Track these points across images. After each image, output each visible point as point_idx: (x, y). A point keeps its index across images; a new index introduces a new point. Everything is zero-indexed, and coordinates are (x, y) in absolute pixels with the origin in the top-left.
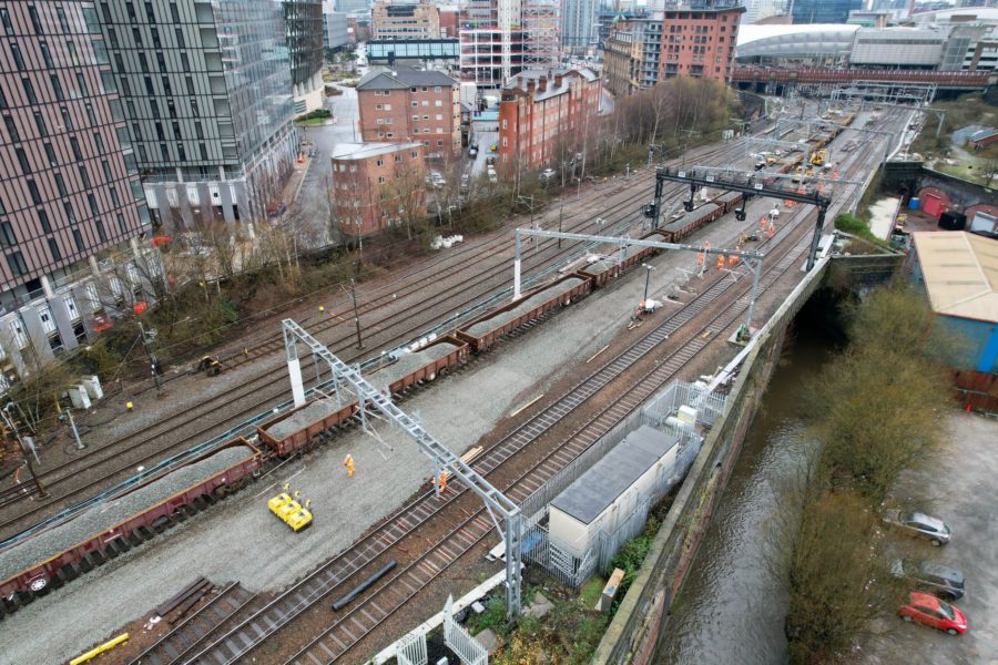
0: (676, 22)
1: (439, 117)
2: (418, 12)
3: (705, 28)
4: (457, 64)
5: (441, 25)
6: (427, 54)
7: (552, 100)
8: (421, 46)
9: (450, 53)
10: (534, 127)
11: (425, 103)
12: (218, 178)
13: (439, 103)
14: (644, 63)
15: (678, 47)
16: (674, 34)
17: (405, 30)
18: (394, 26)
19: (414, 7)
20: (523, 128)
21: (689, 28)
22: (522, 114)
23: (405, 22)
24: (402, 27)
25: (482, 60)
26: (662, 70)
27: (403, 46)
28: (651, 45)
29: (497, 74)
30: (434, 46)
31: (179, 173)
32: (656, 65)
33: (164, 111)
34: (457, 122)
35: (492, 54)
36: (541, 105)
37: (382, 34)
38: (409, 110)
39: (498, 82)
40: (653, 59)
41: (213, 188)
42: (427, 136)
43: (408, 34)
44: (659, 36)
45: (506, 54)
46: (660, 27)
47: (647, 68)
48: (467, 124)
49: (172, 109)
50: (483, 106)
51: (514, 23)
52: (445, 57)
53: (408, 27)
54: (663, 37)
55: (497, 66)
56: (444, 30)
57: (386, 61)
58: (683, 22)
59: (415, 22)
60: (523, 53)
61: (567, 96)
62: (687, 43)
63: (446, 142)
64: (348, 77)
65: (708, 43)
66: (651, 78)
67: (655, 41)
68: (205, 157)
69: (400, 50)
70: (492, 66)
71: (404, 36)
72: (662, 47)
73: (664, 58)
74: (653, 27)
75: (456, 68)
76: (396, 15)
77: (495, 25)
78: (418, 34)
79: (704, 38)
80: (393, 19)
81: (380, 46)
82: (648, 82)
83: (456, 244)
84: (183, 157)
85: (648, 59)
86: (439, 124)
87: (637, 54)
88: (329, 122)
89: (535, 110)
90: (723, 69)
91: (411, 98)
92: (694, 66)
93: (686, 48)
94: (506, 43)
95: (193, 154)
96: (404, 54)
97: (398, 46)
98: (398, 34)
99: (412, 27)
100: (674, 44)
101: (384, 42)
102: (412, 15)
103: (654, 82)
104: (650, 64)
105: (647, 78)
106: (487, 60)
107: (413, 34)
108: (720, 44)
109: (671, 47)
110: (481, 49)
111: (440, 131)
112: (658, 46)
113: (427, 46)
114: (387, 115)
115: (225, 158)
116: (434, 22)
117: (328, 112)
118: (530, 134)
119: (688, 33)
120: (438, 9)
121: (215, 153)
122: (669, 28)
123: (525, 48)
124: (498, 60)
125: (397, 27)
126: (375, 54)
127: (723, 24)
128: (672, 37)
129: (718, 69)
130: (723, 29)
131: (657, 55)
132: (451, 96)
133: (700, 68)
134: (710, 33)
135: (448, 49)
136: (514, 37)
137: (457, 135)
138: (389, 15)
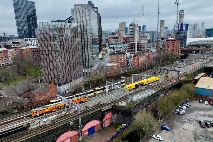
0: (168, 41)
1: (123, 59)
2: (119, 38)
3: (174, 42)
4: (126, 48)
5: (123, 40)
6: (121, 46)
7: (142, 57)
8: (119, 45)
9: (125, 46)
10: (139, 61)
11: (121, 57)
12: (90, 68)
13: (123, 57)
14: (162, 49)
15: (169, 46)
16: (168, 44)
17: (116, 42)
18: (114, 41)
19: (118, 37)
20: (137, 61)
21: (170, 42)
22: (137, 59)
23: (116, 40)
24: (116, 41)
25: (131, 48)
26: (166, 50)
27: (116, 45)
28: (164, 46)
29: (134, 51)
30: (122, 45)
31: (85, 67)
32: (165, 49)
33: (84, 59)
34: (126, 60)
35: (133, 47)
36: (140, 57)
37: (112, 43)
38: (118, 58)
39: (134, 52)
40: (164, 48)
41: (89, 70)
42: (121, 63)
43: (117, 42)
44: (165, 44)
45: (136, 47)
46: (165, 42)
47: (163, 50)
48: (128, 60)
49: (85, 58)
50: (131, 57)
51: (138, 41)
52: (124, 47)
53: (117, 41)
54: (166, 44)
55: (134, 49)
56: (124, 41)
57: (112, 48)
58: (169, 41)
59: (118, 40)
60: (139, 47)
61: (145, 56)
62: (170, 45)
63: (124, 63)
64: (106, 51)
65: (174, 45)
66: (164, 51)
67: (164, 45)
68: (89, 65)
69: (115, 46)
70: (133, 49)
71: (116, 43)
72: (166, 46)
73: (166, 48)
74: (164, 42)
75: (126, 49)
76: (115, 39)
77: (134, 42)
78: (119, 42)
79: (174, 44)
80: (114, 40)
81: (111, 45)
82: (163, 52)
83: (125, 78)
84: (86, 65)
85: (163, 48)
86: (123, 61)
87: (161, 47)
88: (103, 60)
89: (139, 58)
90: (178, 50)
91: (118, 56)
92: (172, 49)
93: (170, 46)
94: (136, 45)
95: (87, 65)
96: (116, 46)
97: (115, 45)
98: (115, 42)
99: (118, 41)
100: (168, 45)
101: (112, 44)
102: (118, 39)
103: (165, 52)
104: (163, 49)
105: (163, 51)
106: (132, 48)
107: (118, 42)
108: (177, 45)
109: (167, 46)
110: (131, 46)
111: (123, 62)
112: (165, 46)
113: (121, 45)
114: (114, 59)
115: (92, 65)
116: (122, 39)
117: (103, 58)
118: (138, 62)
119: (170, 43)
120: (123, 37)
121: (90, 65)
122: (167, 42)
123: (140, 46)
124: (134, 48)
125: (115, 41)
126: (110, 46)
127: (177, 42)
128: (167, 44)
129: (177, 50)
130: (177, 43)
131: (165, 47)
132: (125, 56)
133: (173, 50)
134: (174, 43)
135: (125, 45)
136: (137, 44)
137: (126, 62)
138: (113, 39)
